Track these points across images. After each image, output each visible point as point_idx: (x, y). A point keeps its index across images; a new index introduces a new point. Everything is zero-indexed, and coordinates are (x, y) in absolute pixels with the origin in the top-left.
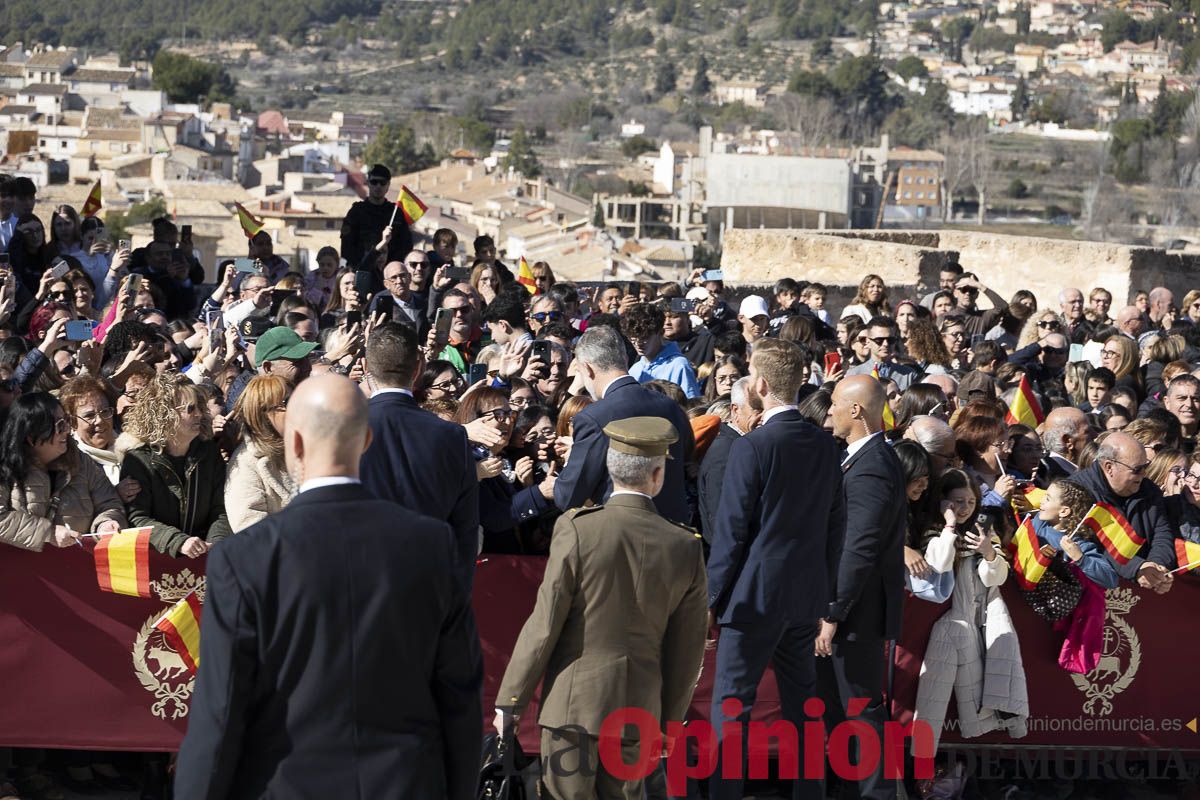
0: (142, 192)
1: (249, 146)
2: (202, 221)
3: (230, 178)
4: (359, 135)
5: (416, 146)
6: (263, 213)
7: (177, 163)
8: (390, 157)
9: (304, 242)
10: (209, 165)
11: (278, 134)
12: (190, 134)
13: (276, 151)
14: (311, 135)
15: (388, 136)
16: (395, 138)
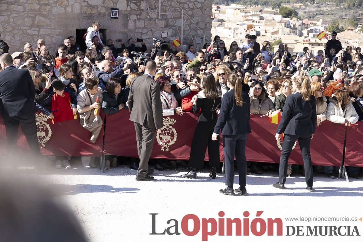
0: (276, 38)
1: (301, 27)
2: (290, 44)
3: (296, 35)
4: (326, 24)
5: (339, 27)
6: (304, 42)
7: (284, 31)
8: (333, 29)
9: (313, 49)
10: (292, 32)
11: (307, 24)
12: (287, 25)
13: (307, 28)
14: (315, 24)
15: (333, 24)
16: (334, 25)
